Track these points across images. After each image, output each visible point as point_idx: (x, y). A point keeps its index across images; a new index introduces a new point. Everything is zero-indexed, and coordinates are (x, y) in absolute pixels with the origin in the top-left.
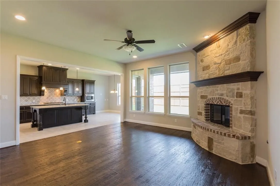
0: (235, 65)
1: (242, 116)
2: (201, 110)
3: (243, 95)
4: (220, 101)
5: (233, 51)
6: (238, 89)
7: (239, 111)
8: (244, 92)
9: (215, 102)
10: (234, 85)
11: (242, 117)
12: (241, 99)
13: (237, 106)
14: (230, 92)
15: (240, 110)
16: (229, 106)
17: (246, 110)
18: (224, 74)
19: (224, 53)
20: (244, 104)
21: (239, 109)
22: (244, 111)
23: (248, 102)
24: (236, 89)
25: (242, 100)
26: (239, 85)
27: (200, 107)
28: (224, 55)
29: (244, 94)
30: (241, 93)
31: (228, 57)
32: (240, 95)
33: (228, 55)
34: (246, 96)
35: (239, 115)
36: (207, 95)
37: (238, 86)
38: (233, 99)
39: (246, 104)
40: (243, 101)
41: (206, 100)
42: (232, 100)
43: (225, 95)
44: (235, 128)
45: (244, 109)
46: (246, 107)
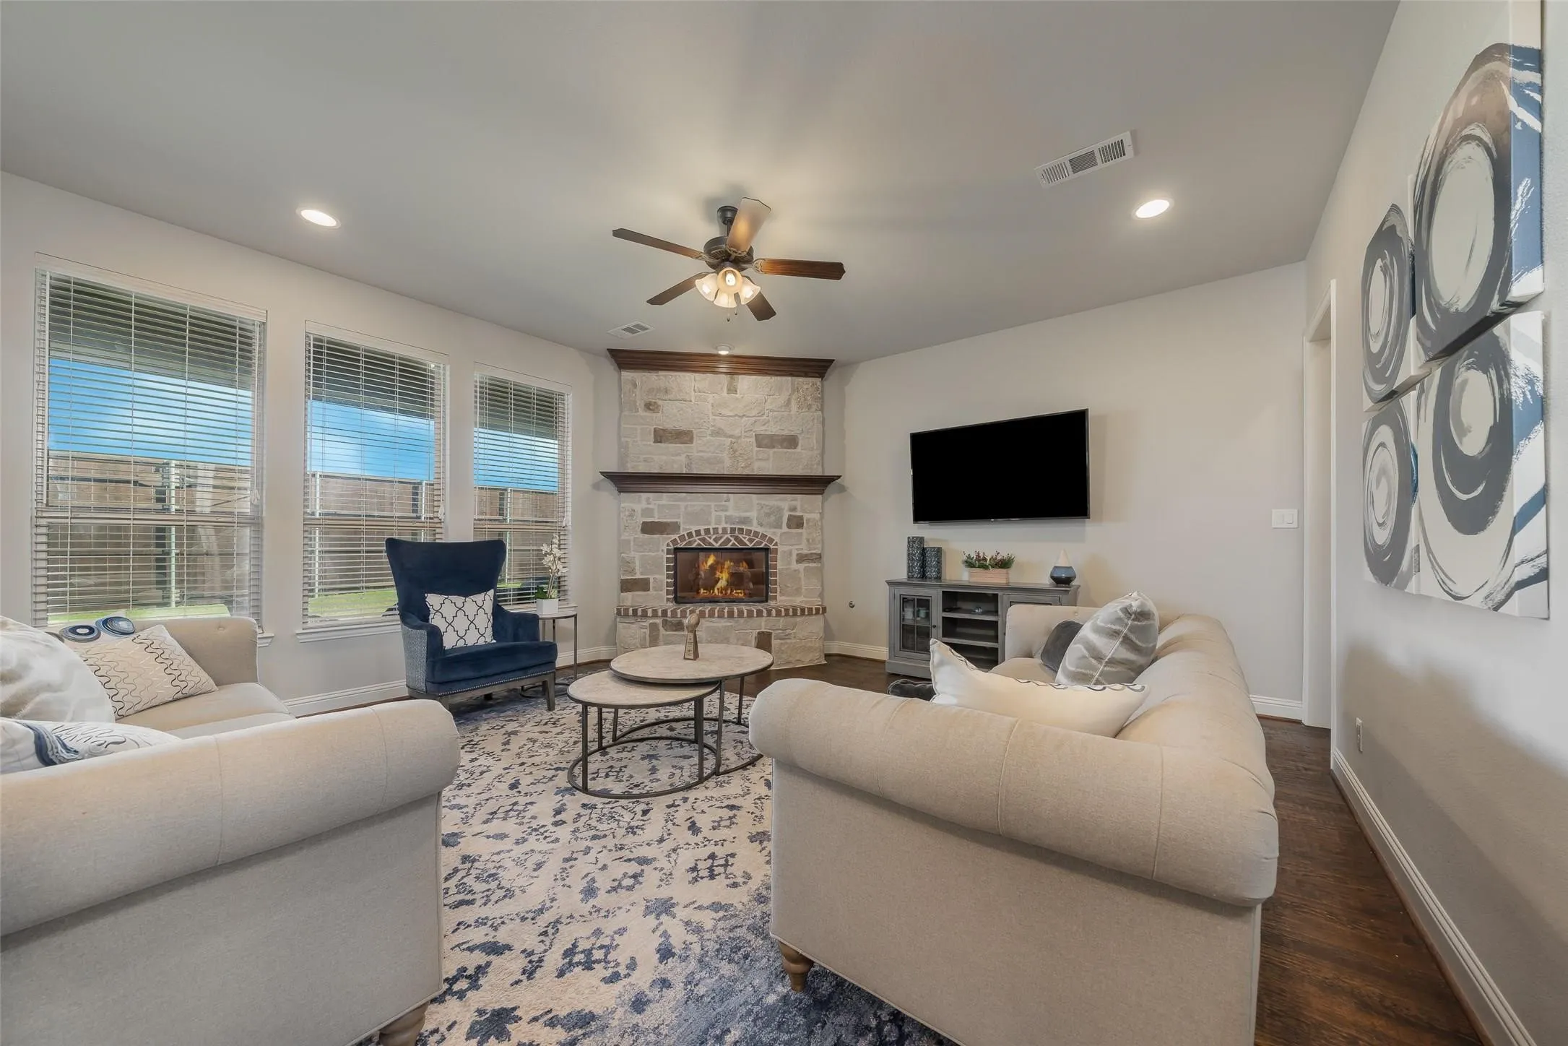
0: (786, 453)
1: (802, 566)
2: (642, 574)
3: (805, 521)
4: (736, 538)
5: (780, 419)
6: (794, 509)
7: (794, 557)
8: (806, 516)
9: (717, 543)
10: (780, 500)
11: (802, 570)
12: (799, 530)
13: (786, 548)
14: (768, 515)
15: (798, 555)
16: (767, 550)
17: (811, 554)
18: (753, 469)
19: (754, 414)
20: (808, 541)
21: (795, 553)
22: (806, 555)
23: (817, 536)
24: (786, 508)
25: (801, 533)
26: (796, 500)
27: (637, 563)
28: (754, 419)
29: (808, 520)
30: (801, 518)
31: (764, 428)
32: (796, 522)
33: (764, 425)
34: (811, 524)
35: (794, 566)
36: (677, 522)
37: (794, 503)
38: (779, 531)
39: (811, 541)
40: (805, 537)
41: (676, 537)
42: (774, 533)
43: (755, 522)
44: (783, 598)
45: (805, 552)
46: (811, 546)
